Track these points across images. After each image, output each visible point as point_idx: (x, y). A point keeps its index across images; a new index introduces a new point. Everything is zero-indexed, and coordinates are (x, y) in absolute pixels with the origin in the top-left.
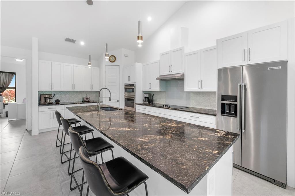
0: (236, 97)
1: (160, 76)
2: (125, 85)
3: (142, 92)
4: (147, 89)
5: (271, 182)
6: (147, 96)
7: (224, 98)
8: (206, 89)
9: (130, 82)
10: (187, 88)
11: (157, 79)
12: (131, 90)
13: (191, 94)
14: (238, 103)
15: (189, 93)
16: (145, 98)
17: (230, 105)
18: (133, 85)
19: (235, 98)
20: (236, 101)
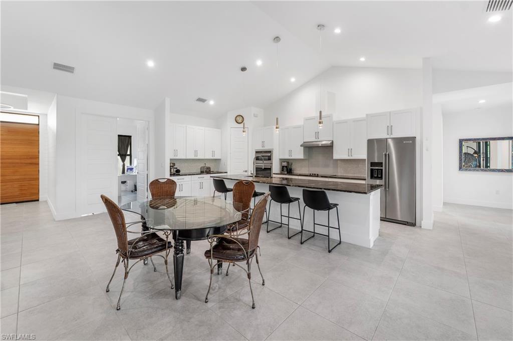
0: (382, 163)
1: (304, 142)
2: (257, 152)
3: (278, 160)
4: (287, 157)
5: (405, 225)
6: (285, 164)
7: (373, 164)
8: (355, 156)
9: (264, 148)
10: (336, 156)
11: (301, 146)
12: (267, 158)
13: (339, 162)
14: (383, 168)
15: (337, 160)
16: (283, 167)
17: (378, 169)
18: (270, 152)
19: (380, 164)
20: (382, 167)
